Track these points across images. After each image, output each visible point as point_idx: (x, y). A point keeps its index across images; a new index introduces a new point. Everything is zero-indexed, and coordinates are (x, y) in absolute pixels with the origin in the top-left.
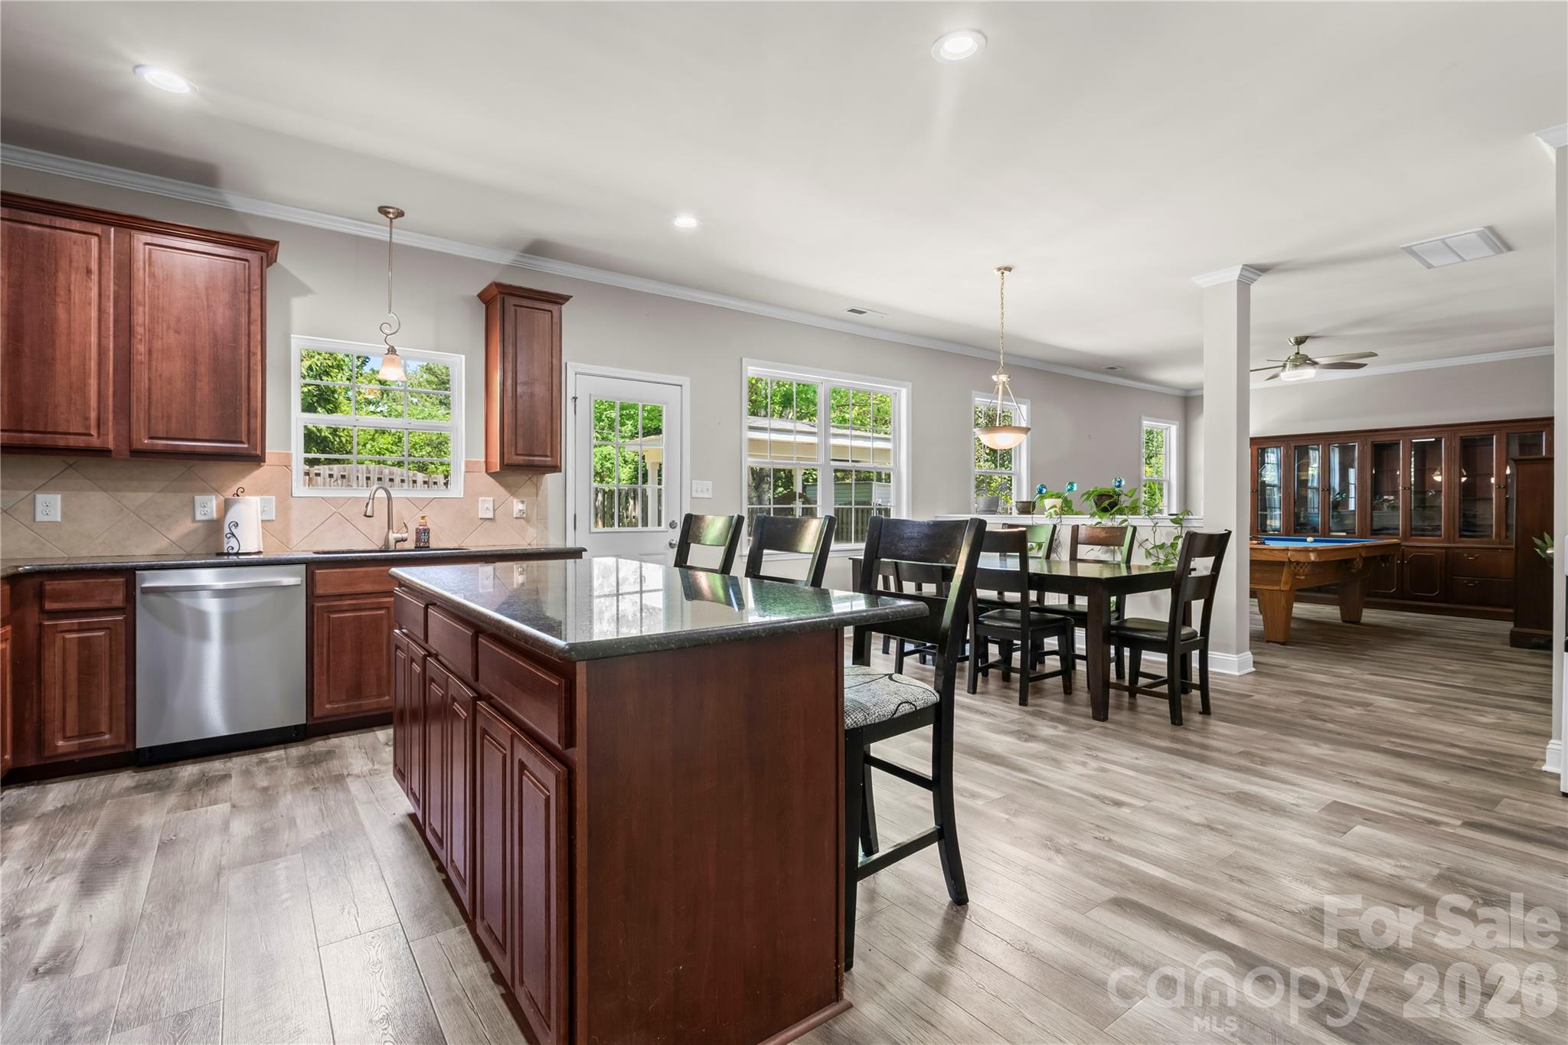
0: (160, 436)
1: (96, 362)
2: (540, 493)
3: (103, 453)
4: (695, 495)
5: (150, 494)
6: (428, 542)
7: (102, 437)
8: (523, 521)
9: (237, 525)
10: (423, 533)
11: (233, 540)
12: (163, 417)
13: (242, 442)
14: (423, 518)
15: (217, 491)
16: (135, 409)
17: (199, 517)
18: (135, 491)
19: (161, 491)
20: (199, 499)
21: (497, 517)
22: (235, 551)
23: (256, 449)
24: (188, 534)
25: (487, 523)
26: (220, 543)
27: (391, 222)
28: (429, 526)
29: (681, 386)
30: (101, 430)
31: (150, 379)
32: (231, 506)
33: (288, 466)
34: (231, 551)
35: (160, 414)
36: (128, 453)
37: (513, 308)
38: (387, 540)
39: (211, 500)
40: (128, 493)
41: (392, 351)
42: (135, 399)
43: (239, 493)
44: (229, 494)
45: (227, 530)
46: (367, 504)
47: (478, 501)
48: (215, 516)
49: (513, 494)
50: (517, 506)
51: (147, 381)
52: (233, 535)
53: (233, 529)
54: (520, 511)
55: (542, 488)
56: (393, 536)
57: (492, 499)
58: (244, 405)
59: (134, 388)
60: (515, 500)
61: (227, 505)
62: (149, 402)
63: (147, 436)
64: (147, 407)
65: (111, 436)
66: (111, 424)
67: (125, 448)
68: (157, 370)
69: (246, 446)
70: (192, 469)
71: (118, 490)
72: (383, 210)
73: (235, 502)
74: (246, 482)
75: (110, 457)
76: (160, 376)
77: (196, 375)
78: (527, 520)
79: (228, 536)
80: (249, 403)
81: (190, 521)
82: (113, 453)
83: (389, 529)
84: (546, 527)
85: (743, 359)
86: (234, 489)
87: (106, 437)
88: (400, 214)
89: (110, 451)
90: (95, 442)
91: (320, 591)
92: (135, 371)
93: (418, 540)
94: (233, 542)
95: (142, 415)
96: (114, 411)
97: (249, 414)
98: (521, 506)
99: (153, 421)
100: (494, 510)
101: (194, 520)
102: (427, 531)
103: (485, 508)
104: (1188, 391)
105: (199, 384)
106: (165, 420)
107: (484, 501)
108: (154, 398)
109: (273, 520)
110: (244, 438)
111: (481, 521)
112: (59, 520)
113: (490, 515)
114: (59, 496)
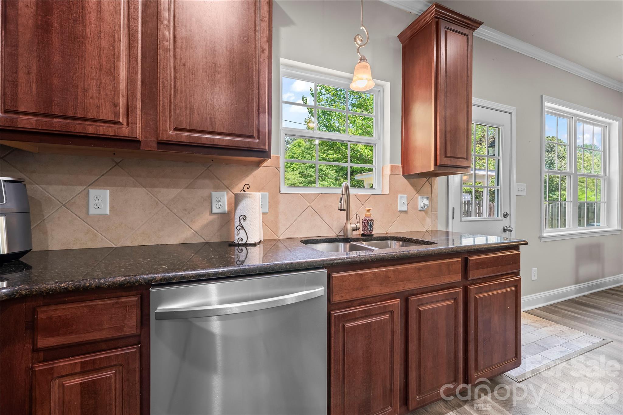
0: (184, 127)
1: (126, 44)
2: (434, 191)
3: (133, 142)
4: (518, 194)
6: (372, 230)
7: (131, 125)
8: (423, 213)
9: (245, 218)
10: (368, 223)
11: (242, 231)
12: (186, 107)
13: (253, 137)
14: (368, 211)
15: (228, 188)
16: (161, 97)
17: (215, 210)
18: (167, 187)
19: (187, 188)
20: (215, 194)
21: (409, 210)
22: (244, 242)
23: (264, 145)
24: (207, 225)
25: (403, 215)
26: (229, 233)
28: (372, 218)
29: (510, 113)
30: (130, 119)
31: (175, 68)
32: (241, 201)
33: (277, 167)
34: (240, 242)
35: (184, 105)
36: (155, 145)
38: (345, 229)
39: (224, 195)
40: (162, 189)
41: (364, 59)
42: (161, 87)
43: (245, 189)
44: (237, 190)
45: (237, 223)
47: (398, 197)
48: (226, 209)
49: (419, 191)
50: (422, 202)
51: (172, 70)
52: (242, 227)
53: (242, 221)
54: (425, 205)
55: (435, 187)
56: (350, 227)
57: (406, 195)
58: (255, 100)
59: (161, 75)
60: (419, 197)
61: (237, 200)
62: (174, 92)
63: (172, 128)
64: (172, 98)
65: (139, 126)
66: (139, 112)
67: (153, 139)
68: (181, 58)
69: (257, 141)
70: (210, 168)
71: (154, 186)
73: (244, 197)
74: (249, 180)
75: (139, 148)
76: (184, 65)
77: (215, 66)
78: (426, 212)
79: (239, 228)
80: (259, 98)
81: (208, 213)
82: (142, 144)
83: (347, 220)
84: (436, 217)
85: (544, 96)
86: (241, 186)
87: (134, 126)
89: (139, 142)
90: (125, 131)
91: (336, 298)
92: (162, 57)
93: (364, 228)
94: (242, 234)
95: (168, 105)
96: (142, 100)
97: (259, 110)
98: (426, 201)
99: (178, 111)
100: (407, 205)
101: (211, 213)
102: (371, 222)
103: (402, 204)
105: (218, 76)
106: (188, 110)
107: (401, 197)
108: (178, 88)
109: (267, 213)
110: (255, 134)
111: (399, 213)
112: (108, 213)
113: (405, 208)
114: (108, 192)
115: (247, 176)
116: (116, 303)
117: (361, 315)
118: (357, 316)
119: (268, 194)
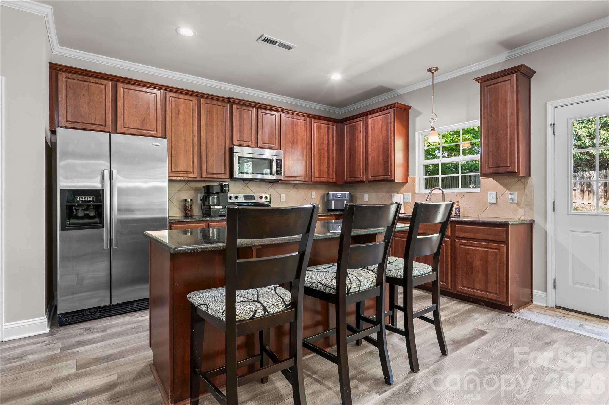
0: (372, 176)
2: (527, 188)
5: (383, 193)
6: (461, 213)
7: (363, 177)
8: (515, 205)
14: (457, 202)
16: (368, 168)
18: (380, 192)
21: (499, 202)
25: (493, 206)
27: (433, 74)
28: (460, 206)
31: (371, 159)
33: (414, 182)
36: (368, 182)
41: (433, 129)
42: (368, 165)
46: (428, 196)
47: (487, 194)
49: (508, 189)
50: (510, 196)
54: (513, 199)
55: (528, 185)
57: (495, 192)
59: (368, 162)
60: (509, 193)
63: (370, 176)
64: (370, 167)
65: (365, 177)
66: (364, 173)
67: (367, 180)
68: (372, 156)
69: (390, 176)
71: (377, 192)
72: (430, 70)
75: (365, 183)
78: (518, 204)
80: (390, 161)
84: (531, 209)
88: (437, 69)
90: (362, 179)
95: (369, 170)
96: (365, 170)
97: (390, 165)
98: (513, 196)
99: (371, 171)
100: (497, 199)
103: (491, 197)
107: (491, 194)
109: (410, 202)
110: (389, 174)
111: (490, 204)
112: (368, 201)
113: (494, 201)
114: (368, 194)
115: (403, 187)
119: (410, 194)
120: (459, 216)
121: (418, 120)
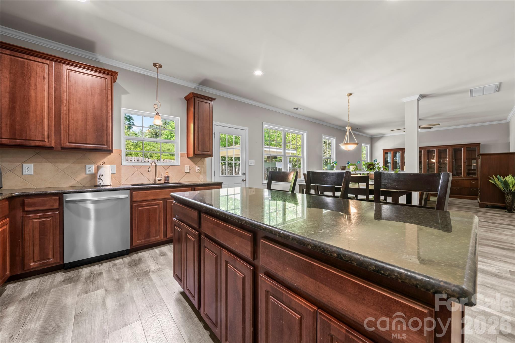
0: (73, 142)
1: (47, 113)
2: (204, 164)
3: (50, 148)
4: (250, 165)
5: (69, 164)
6: (169, 180)
7: (49, 142)
8: (199, 173)
9: (102, 175)
10: (167, 178)
11: (101, 181)
12: (74, 135)
13: (104, 145)
14: (167, 172)
15: (94, 163)
16: (63, 132)
17: (88, 172)
18: (63, 163)
19: (73, 163)
20: (88, 166)
21: (191, 172)
22: (102, 185)
23: (110, 148)
24: (84, 179)
26: (96, 182)
27: (157, 69)
28: (169, 175)
29: (246, 130)
30: (49, 139)
31: (69, 120)
32: (100, 169)
33: (120, 154)
34: (100, 185)
35: (73, 134)
36: (60, 148)
37: (198, 101)
38: (155, 180)
39: (92, 166)
40: (60, 164)
41: (158, 114)
42: (63, 128)
43: (103, 164)
44: (99, 164)
45: (98, 177)
46: (149, 168)
47: (184, 167)
48: (94, 172)
49: (196, 164)
50: (197, 168)
51: (68, 121)
52: (101, 179)
53: (101, 177)
54: (198, 170)
55: (205, 162)
56: (157, 179)
57: (189, 166)
58: (105, 131)
59: (63, 123)
60: (196, 166)
61: (98, 168)
62: (69, 129)
63: (68, 142)
64: (68, 131)
65: (53, 142)
66: (53, 137)
67: (59, 146)
68: (71, 117)
69: (106, 146)
70: (85, 155)
71: (56, 162)
72: (155, 65)
73: (102, 167)
74: (105, 160)
75: (53, 150)
76: (73, 119)
77: (87, 119)
78: (200, 173)
79: (99, 179)
80: (107, 131)
81: (84, 174)
82: (54, 148)
83: (156, 176)
84: (206, 175)
85: (263, 122)
86: (101, 162)
87: (51, 142)
88: (161, 67)
89: (53, 147)
90: (47, 144)
91: (135, 199)
92: (63, 117)
93: (165, 180)
94: (101, 182)
95: (66, 134)
96: (54, 132)
97: (107, 135)
98: (198, 168)
99: (70, 136)
100: (190, 170)
101: (86, 174)
102: (168, 177)
103: (187, 169)
104: (372, 136)
105: (88, 123)
106: (75, 136)
107: (186, 167)
108: (70, 128)
109: (115, 174)
110: (105, 144)
111: (186, 173)
112: (33, 174)
113: (188, 171)
114: (33, 165)
115: (104, 158)
116: (51, 199)
117: (145, 205)
118: (143, 206)
119: (115, 165)
120: (168, 183)
121: (124, 98)
